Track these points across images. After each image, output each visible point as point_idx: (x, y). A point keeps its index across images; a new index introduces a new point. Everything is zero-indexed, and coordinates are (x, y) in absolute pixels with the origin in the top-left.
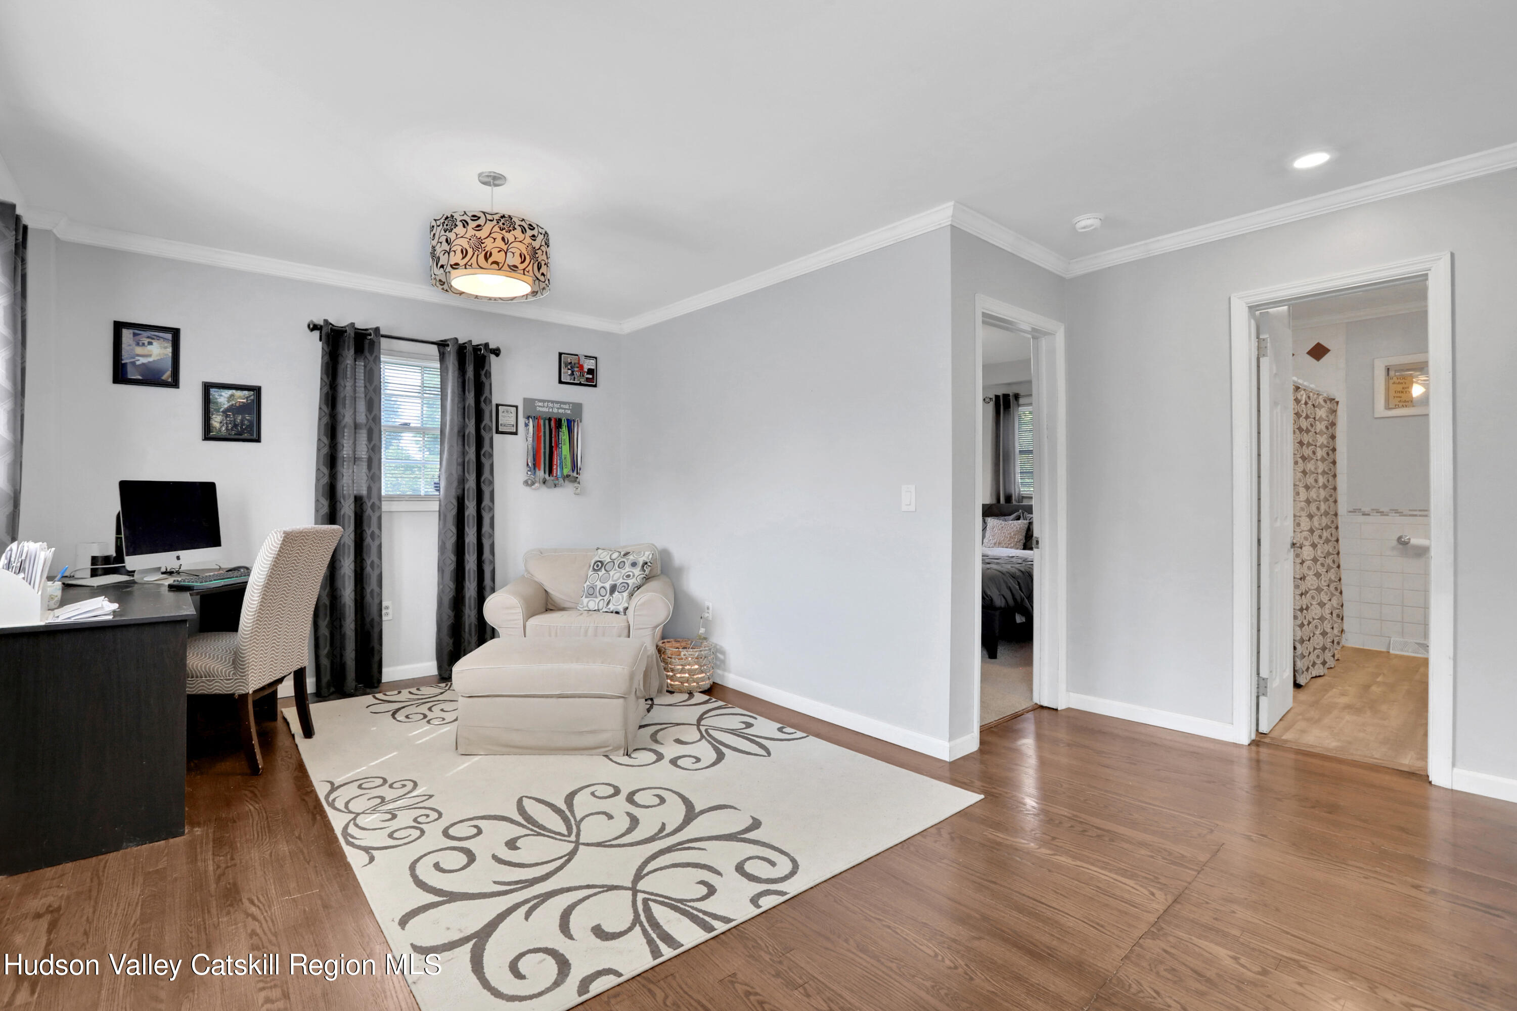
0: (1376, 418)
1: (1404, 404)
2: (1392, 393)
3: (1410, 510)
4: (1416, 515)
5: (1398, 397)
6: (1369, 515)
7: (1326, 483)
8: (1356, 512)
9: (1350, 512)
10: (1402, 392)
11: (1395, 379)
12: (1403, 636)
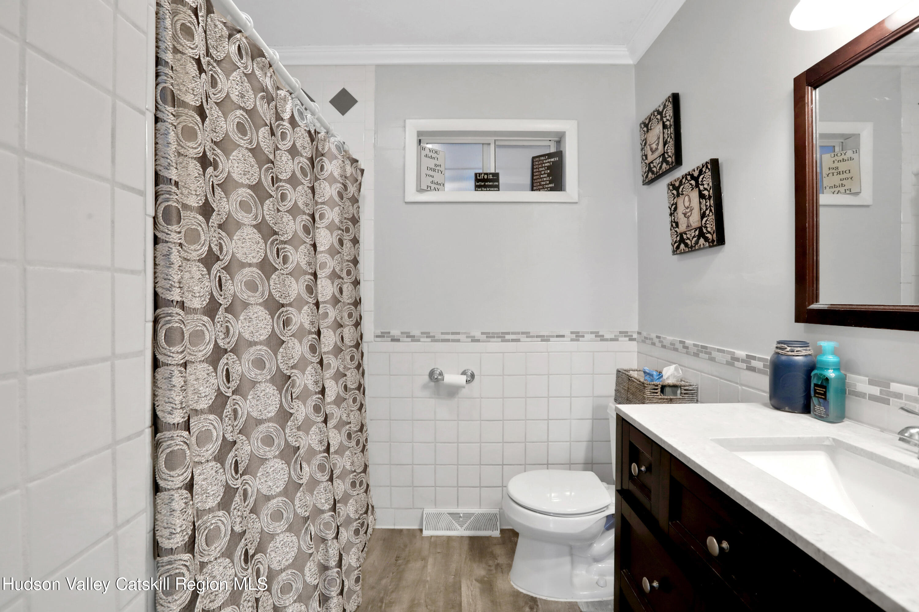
0: (406, 203)
1: (436, 186)
2: (424, 171)
3: (442, 333)
4: (448, 340)
5: (430, 176)
6: (398, 340)
7: (337, 295)
8: (383, 337)
9: (377, 336)
10: (434, 170)
11: (427, 151)
12: (435, 506)
